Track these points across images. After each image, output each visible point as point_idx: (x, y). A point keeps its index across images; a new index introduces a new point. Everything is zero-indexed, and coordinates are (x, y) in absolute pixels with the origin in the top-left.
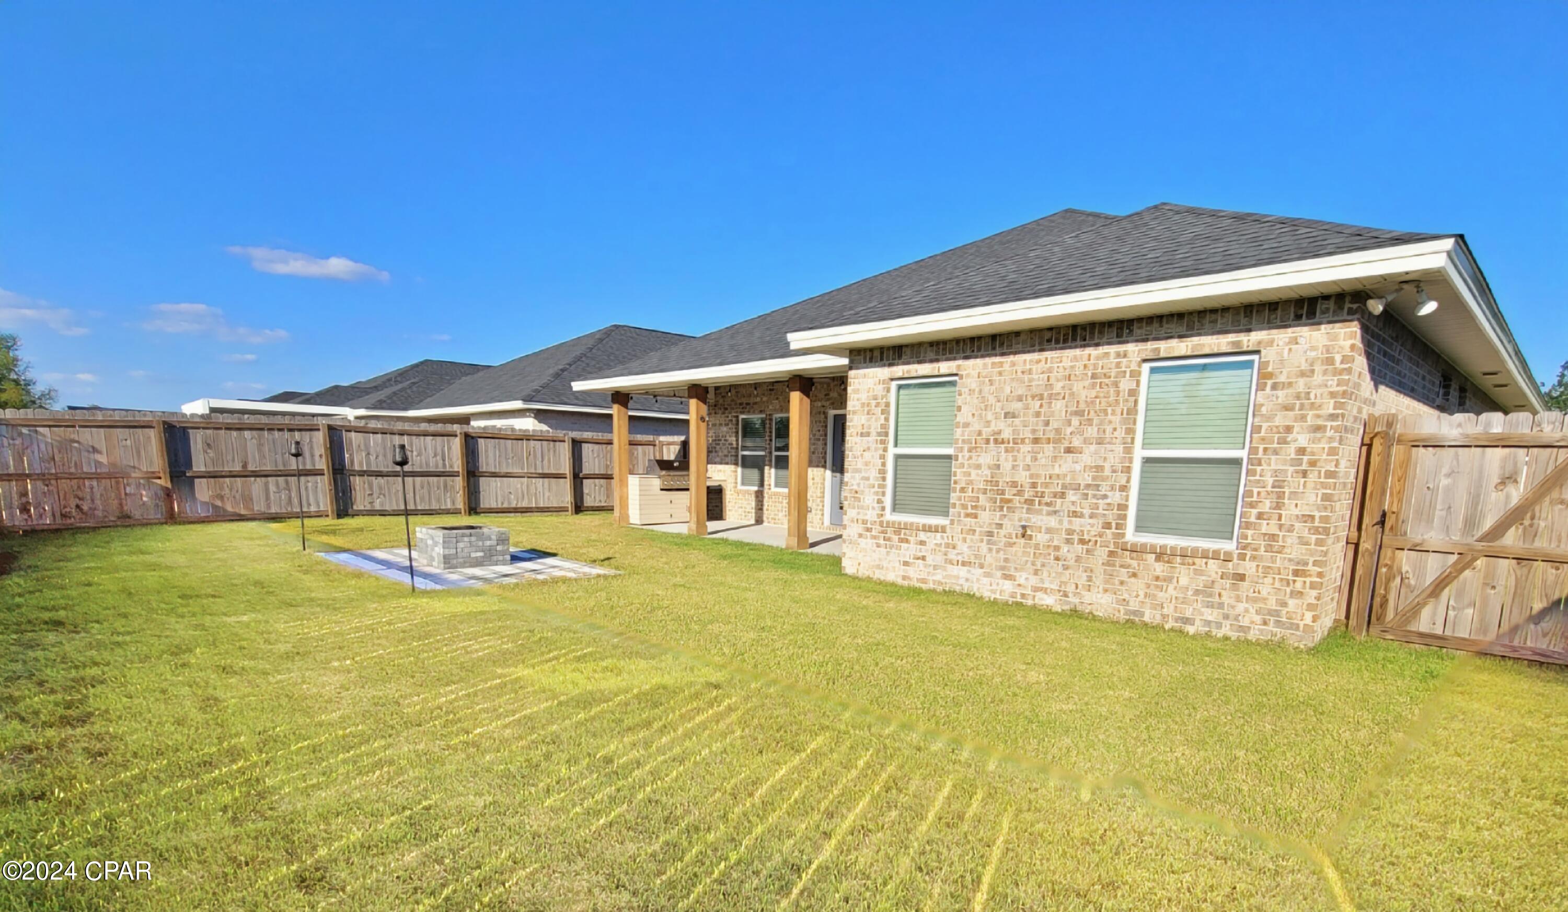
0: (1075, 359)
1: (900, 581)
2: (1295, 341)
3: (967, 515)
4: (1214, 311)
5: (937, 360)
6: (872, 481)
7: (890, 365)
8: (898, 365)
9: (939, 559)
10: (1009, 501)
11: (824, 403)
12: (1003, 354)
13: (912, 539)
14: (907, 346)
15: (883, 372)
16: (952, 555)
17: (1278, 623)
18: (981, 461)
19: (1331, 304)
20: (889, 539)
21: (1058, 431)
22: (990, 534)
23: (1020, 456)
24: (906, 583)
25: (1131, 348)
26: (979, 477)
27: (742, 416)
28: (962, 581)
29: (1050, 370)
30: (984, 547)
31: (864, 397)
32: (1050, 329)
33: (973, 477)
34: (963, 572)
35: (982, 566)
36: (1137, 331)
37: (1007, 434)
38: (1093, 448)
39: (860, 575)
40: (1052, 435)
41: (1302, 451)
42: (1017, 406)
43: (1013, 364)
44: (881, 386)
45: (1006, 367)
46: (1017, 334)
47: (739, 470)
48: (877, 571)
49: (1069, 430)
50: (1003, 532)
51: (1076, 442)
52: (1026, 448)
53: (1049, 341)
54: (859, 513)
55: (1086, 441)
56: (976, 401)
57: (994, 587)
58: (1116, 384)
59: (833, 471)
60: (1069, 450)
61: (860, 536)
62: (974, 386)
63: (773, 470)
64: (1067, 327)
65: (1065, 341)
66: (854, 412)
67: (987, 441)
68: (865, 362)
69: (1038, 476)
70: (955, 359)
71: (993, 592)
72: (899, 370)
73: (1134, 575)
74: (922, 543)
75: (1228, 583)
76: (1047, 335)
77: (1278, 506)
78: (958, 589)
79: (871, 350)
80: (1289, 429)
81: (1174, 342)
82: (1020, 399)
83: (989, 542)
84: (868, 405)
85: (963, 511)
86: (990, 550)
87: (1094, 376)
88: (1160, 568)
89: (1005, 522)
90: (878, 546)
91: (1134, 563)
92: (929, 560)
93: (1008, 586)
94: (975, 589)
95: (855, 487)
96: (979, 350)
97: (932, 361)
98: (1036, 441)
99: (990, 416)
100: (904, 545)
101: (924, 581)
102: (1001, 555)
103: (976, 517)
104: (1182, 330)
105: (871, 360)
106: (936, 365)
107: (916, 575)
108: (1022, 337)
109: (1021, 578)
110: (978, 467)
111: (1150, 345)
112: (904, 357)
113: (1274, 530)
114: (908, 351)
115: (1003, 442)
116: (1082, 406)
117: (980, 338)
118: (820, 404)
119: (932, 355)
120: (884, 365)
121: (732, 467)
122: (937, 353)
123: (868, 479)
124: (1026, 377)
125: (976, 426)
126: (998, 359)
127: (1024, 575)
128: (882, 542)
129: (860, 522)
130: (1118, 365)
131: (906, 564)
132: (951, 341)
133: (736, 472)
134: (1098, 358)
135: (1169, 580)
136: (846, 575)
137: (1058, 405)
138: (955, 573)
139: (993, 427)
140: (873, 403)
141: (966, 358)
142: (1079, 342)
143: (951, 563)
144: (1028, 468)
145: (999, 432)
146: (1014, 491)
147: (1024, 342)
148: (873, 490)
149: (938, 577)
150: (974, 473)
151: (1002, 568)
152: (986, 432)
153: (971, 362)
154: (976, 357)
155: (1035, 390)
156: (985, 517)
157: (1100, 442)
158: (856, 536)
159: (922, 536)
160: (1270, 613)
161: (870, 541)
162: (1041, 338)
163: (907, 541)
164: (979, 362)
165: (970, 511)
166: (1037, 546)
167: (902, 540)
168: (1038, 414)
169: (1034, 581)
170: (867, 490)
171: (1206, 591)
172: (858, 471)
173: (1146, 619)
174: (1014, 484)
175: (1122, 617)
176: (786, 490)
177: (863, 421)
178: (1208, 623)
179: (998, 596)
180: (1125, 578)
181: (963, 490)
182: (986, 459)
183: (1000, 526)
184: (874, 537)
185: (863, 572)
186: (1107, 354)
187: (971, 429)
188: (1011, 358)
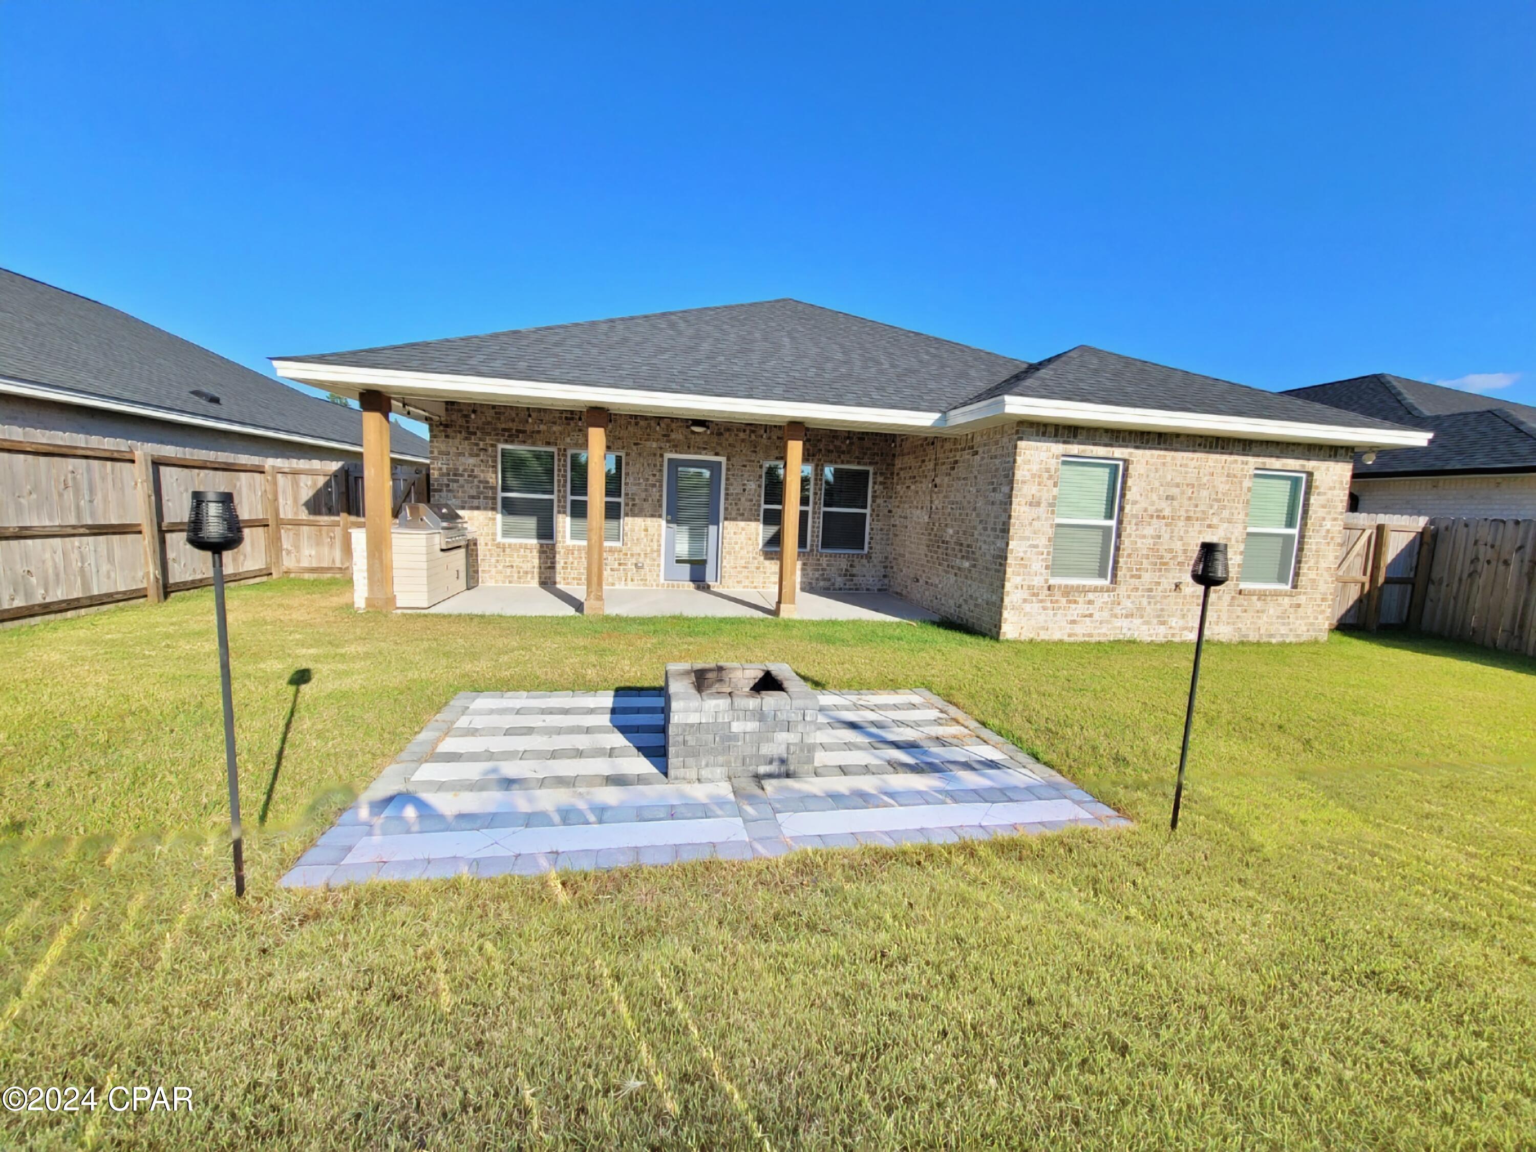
0: (1216, 461)
1: (1066, 638)
2: (1328, 469)
3: (1132, 576)
4: (1294, 444)
5: (1111, 446)
6: (1040, 549)
7: (1065, 442)
8: (1073, 443)
9: (1106, 614)
10: (1166, 564)
11: (663, 445)
12: (1166, 449)
13: (1080, 600)
14: (1083, 428)
15: (1058, 448)
16: (1117, 610)
17: (1314, 630)
18: (1146, 532)
19: (1343, 451)
20: (1057, 601)
21: (1203, 512)
22: (1150, 590)
23: (1176, 529)
24: (1072, 639)
25: (1251, 459)
26: (1144, 545)
27: (500, 446)
28: (1124, 631)
29: (1199, 468)
30: (1145, 601)
31: (1035, 468)
32: (1201, 437)
33: (1139, 545)
34: (1125, 623)
35: (1142, 617)
36: (1254, 449)
37: (1167, 512)
38: (1226, 525)
39: (1023, 638)
40: (1199, 515)
41: (1328, 531)
42: (1175, 491)
43: (1173, 458)
44: (1055, 460)
45: (1169, 459)
46: (1178, 435)
47: (499, 517)
48: (1042, 633)
49: (1211, 511)
50: (1160, 588)
51: (1215, 521)
52: (1181, 524)
53: (1200, 445)
54: (1024, 580)
55: (1221, 520)
56: (1143, 484)
57: (1152, 631)
58: (1241, 483)
59: (668, 522)
60: (1209, 526)
61: (1025, 601)
62: (1142, 472)
63: (568, 519)
64: (1213, 437)
65: (1211, 447)
66: (1024, 482)
67: (1152, 517)
68: (1037, 435)
69: (1189, 544)
70: (1127, 447)
71: (1150, 635)
72: (1075, 449)
73: (1245, 611)
74: (1090, 602)
75: (1292, 610)
76: (1198, 441)
77: (1317, 562)
78: (1121, 637)
79: (1046, 425)
80: (1324, 519)
81: (1273, 460)
82: (1178, 486)
83: (1149, 597)
84: (1040, 477)
85: (1128, 574)
86: (1149, 603)
87: (1228, 476)
88: (1259, 605)
89: (1163, 580)
90: (1044, 608)
91: (1245, 603)
92: (1097, 616)
93: (1162, 630)
94: (1137, 636)
95: (1021, 555)
96: (1148, 442)
97: (1106, 445)
98: (1188, 518)
99: (1154, 497)
100: (1073, 606)
101: (1090, 635)
102: (1159, 606)
103: (1139, 577)
104: (1278, 452)
105: (1044, 434)
106: (1109, 449)
107: (1084, 631)
108: (1181, 439)
109: (1174, 622)
110: (1144, 537)
111: (1261, 460)
112: (1079, 437)
113: (1314, 577)
114: (1084, 432)
115: (1164, 518)
116: (1220, 496)
117: (1149, 433)
118: (654, 445)
119: (1107, 441)
120: (1057, 442)
121: (490, 514)
122: (1111, 439)
123: (1036, 546)
124: (1183, 469)
125: (1143, 504)
126: (1162, 453)
127: (1175, 620)
128: (1049, 605)
129: (1025, 587)
130: (1242, 470)
131: (1073, 622)
132: (1125, 431)
133: (494, 519)
134: (1231, 463)
135: (1263, 611)
136: (1007, 641)
137: (1204, 493)
138: (1119, 624)
139: (1156, 506)
140: (1046, 475)
141: (1137, 447)
142: (1219, 450)
143: (1116, 616)
144: (1181, 538)
145: (1161, 511)
146: (1170, 555)
147: (1182, 443)
148: (1041, 557)
149: (1103, 631)
150: (1139, 541)
151: (1159, 616)
152: (1151, 509)
153: (1140, 452)
154: (1145, 448)
155: (1188, 481)
156: (1147, 577)
157: (1230, 521)
158: (1020, 601)
159: (1091, 596)
160: (1312, 624)
161: (1037, 606)
162: (1195, 442)
163: (1075, 602)
164: (1148, 453)
165: (1135, 572)
166: (1185, 597)
167: (1069, 602)
168: (1190, 498)
169: (1181, 623)
170: (1035, 557)
171: (1283, 616)
172: (1023, 538)
173: (1251, 639)
174: (1170, 551)
175: (1236, 639)
176: (584, 543)
177: (1033, 492)
178: (1282, 635)
179: (1154, 638)
180: (1239, 614)
181: (1129, 556)
182: (1149, 531)
183: (1158, 583)
184: (1041, 601)
185: (1026, 635)
186: (1236, 461)
187: (1137, 506)
188: (1172, 453)
